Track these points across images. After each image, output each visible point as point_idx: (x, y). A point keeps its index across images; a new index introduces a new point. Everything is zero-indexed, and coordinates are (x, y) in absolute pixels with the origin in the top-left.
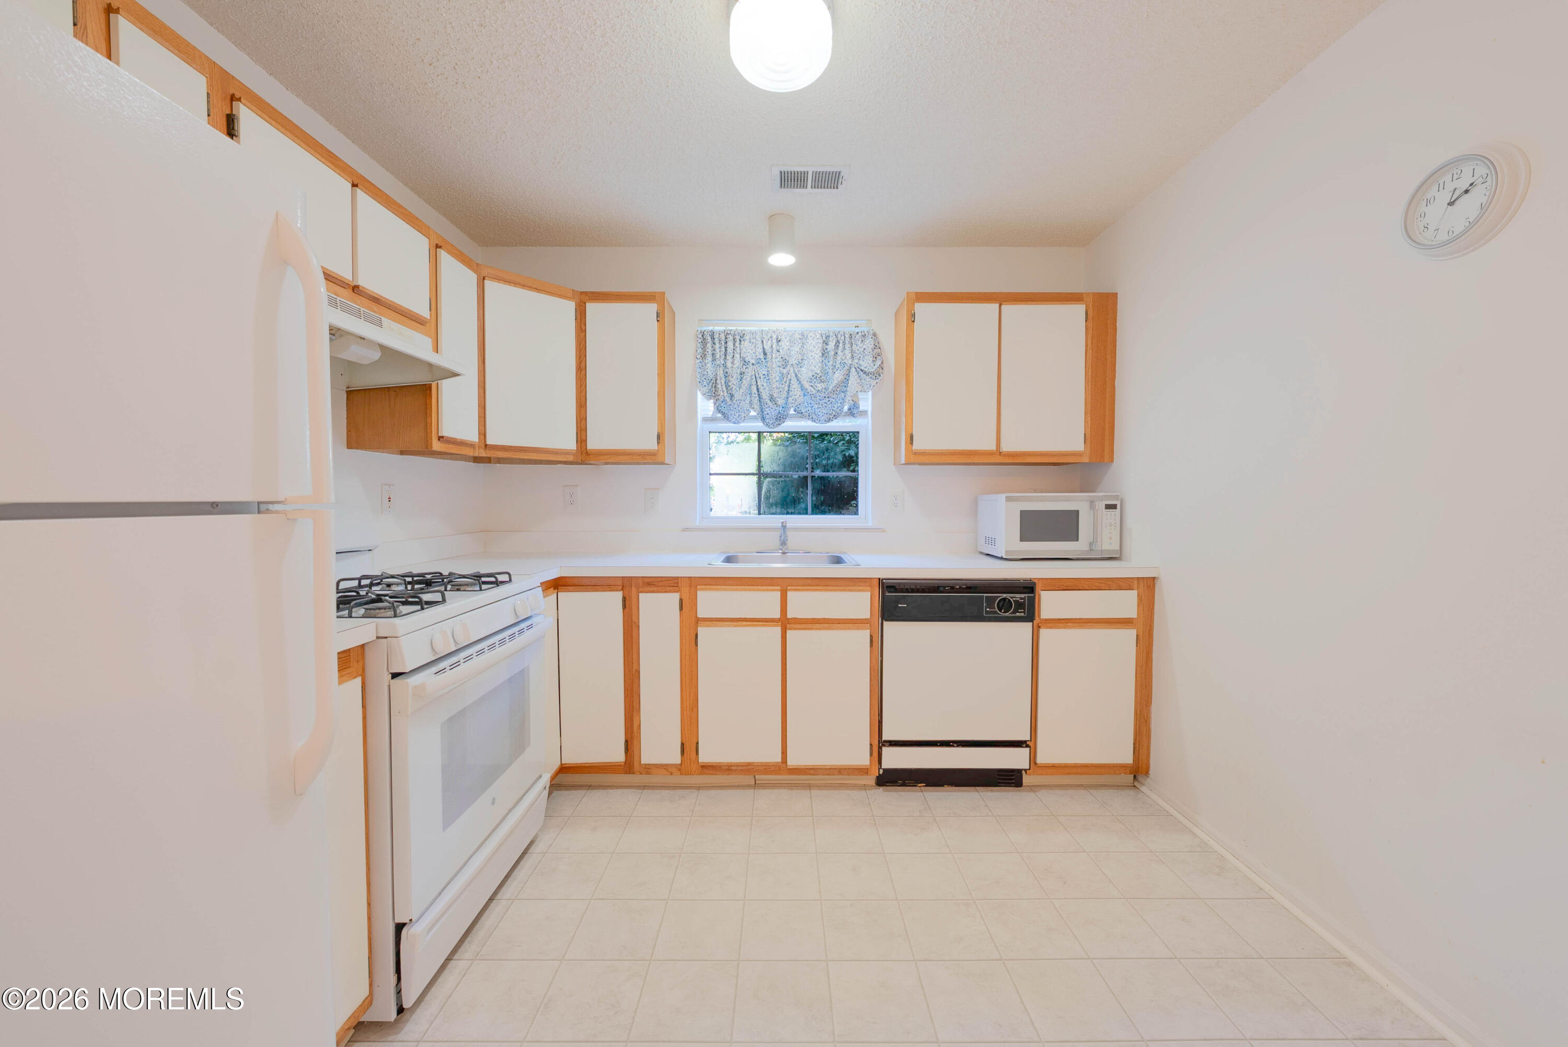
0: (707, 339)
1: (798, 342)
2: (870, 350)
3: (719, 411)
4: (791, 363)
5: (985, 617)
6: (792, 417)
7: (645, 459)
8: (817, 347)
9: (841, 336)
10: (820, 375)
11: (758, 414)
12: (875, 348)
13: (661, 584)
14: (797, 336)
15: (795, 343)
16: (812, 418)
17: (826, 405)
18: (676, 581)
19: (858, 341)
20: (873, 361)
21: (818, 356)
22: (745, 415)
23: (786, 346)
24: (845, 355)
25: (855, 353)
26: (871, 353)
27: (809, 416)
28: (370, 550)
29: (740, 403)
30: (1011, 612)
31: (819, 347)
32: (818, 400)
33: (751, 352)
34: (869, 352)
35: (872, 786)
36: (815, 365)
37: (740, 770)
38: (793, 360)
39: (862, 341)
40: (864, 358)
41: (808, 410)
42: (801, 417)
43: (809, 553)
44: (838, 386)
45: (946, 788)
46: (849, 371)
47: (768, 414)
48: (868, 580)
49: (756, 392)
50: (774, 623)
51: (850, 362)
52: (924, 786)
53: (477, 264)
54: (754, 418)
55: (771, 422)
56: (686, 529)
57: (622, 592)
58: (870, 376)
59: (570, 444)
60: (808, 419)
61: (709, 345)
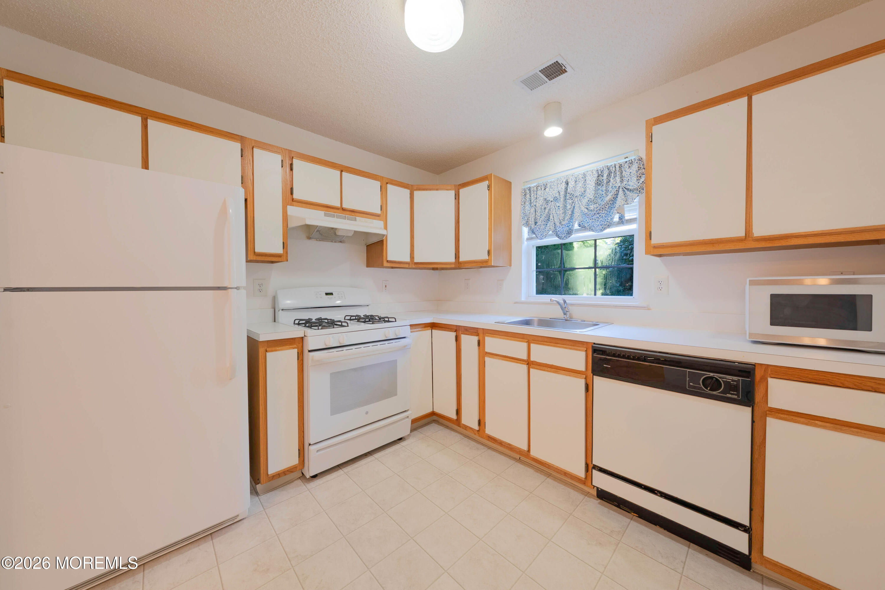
0: (527, 192)
1: (581, 180)
2: (634, 172)
3: (534, 233)
4: (576, 195)
5: (687, 389)
6: (577, 231)
7: (483, 264)
8: (592, 181)
9: (613, 168)
10: (593, 199)
11: (553, 232)
12: (639, 170)
13: (471, 331)
14: (580, 176)
15: (579, 182)
16: (592, 229)
17: (598, 219)
18: (477, 330)
19: (626, 167)
20: (638, 180)
21: (592, 187)
22: (546, 234)
23: (572, 185)
24: (616, 182)
25: (624, 177)
26: (635, 174)
27: (590, 228)
28: (368, 306)
29: (540, 227)
30: (720, 390)
31: (593, 180)
32: (591, 217)
33: (551, 194)
34: (634, 174)
35: (593, 496)
36: (590, 193)
37: (507, 446)
38: (578, 193)
39: (629, 167)
40: (631, 179)
41: (590, 225)
42: (585, 230)
43: (584, 321)
44: (607, 204)
45: (658, 528)
46: (618, 191)
47: (559, 231)
48: (585, 343)
49: (553, 219)
50: (524, 362)
51: (619, 185)
52: (636, 516)
53: (412, 185)
54: (551, 235)
55: (563, 236)
56: (516, 303)
57: (455, 332)
58: (635, 191)
59: (452, 259)
60: (589, 230)
61: (528, 196)
